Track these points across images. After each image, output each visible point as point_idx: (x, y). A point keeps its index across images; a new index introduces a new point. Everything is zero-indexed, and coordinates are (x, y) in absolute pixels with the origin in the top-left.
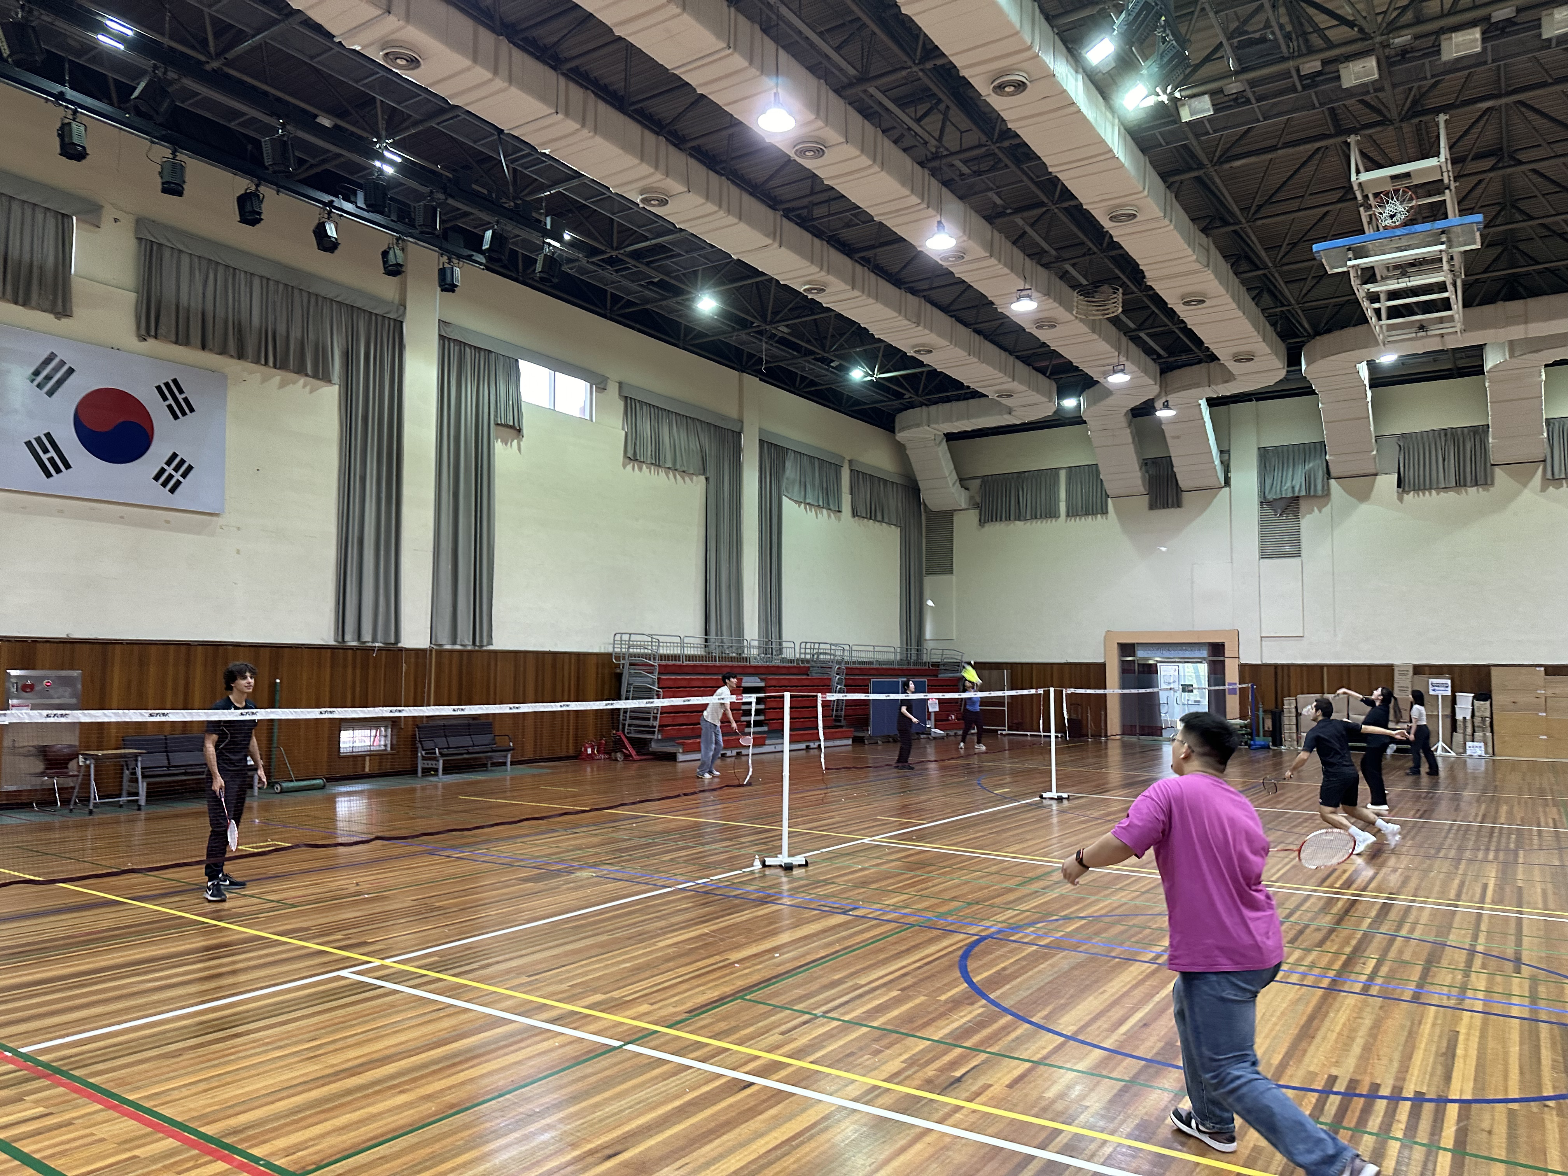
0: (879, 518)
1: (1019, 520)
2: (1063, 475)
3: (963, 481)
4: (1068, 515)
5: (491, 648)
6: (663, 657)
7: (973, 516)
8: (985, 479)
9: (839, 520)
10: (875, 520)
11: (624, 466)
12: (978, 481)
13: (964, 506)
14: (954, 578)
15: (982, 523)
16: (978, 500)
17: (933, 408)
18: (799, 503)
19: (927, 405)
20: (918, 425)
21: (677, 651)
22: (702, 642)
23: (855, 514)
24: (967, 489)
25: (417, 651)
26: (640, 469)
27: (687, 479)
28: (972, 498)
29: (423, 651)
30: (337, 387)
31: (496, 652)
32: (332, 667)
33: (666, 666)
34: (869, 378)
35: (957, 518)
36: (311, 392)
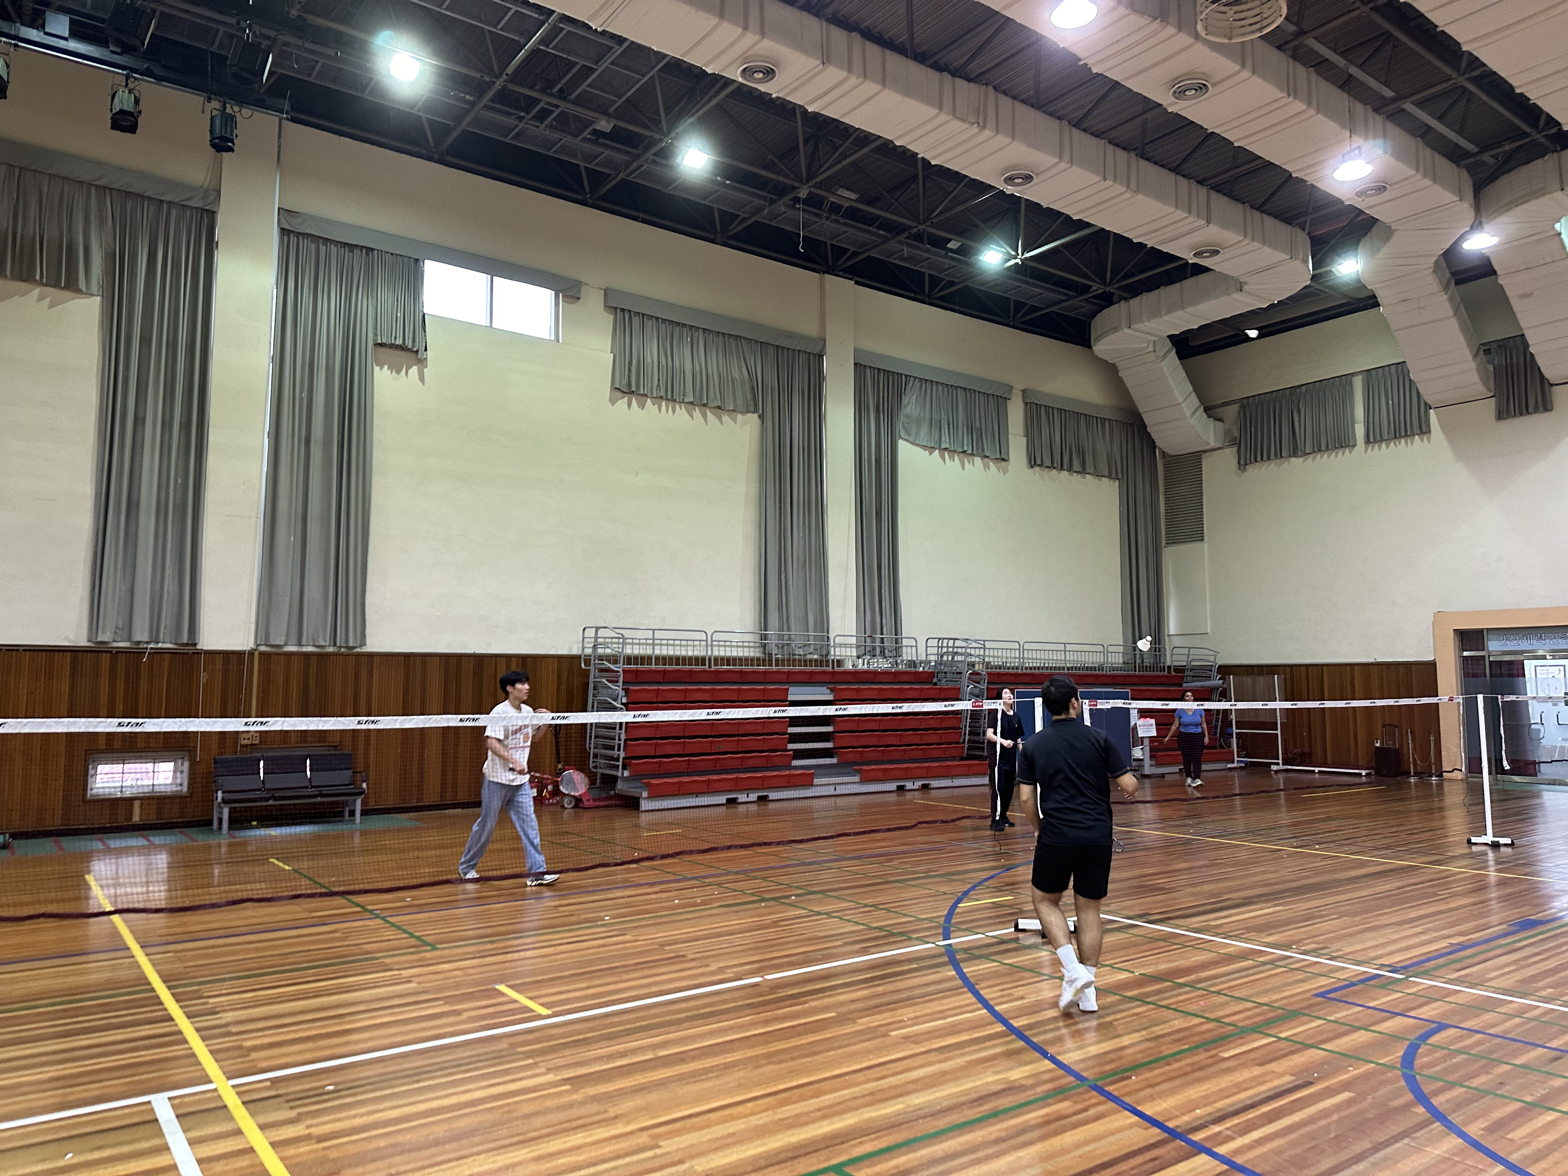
0: (1077, 466)
1: (1294, 453)
2: (1358, 383)
3: (1210, 410)
4: (1368, 441)
5: (364, 650)
6: (629, 659)
7: (1229, 456)
8: (1245, 404)
9: (1005, 471)
10: (1070, 469)
11: (613, 401)
12: (1236, 407)
13: (1213, 444)
14: (1205, 547)
15: (1242, 465)
16: (1236, 433)
17: (1134, 302)
18: (931, 449)
19: (1126, 299)
20: (1116, 329)
21: (699, 652)
22: (757, 638)
23: (1033, 463)
24: (1220, 420)
25: (227, 655)
26: (642, 406)
27: (726, 418)
28: (1227, 432)
29: (239, 654)
30: (98, 299)
31: (371, 656)
32: (73, 675)
33: (637, 672)
34: (1012, 262)
35: (1208, 464)
36: (51, 306)
